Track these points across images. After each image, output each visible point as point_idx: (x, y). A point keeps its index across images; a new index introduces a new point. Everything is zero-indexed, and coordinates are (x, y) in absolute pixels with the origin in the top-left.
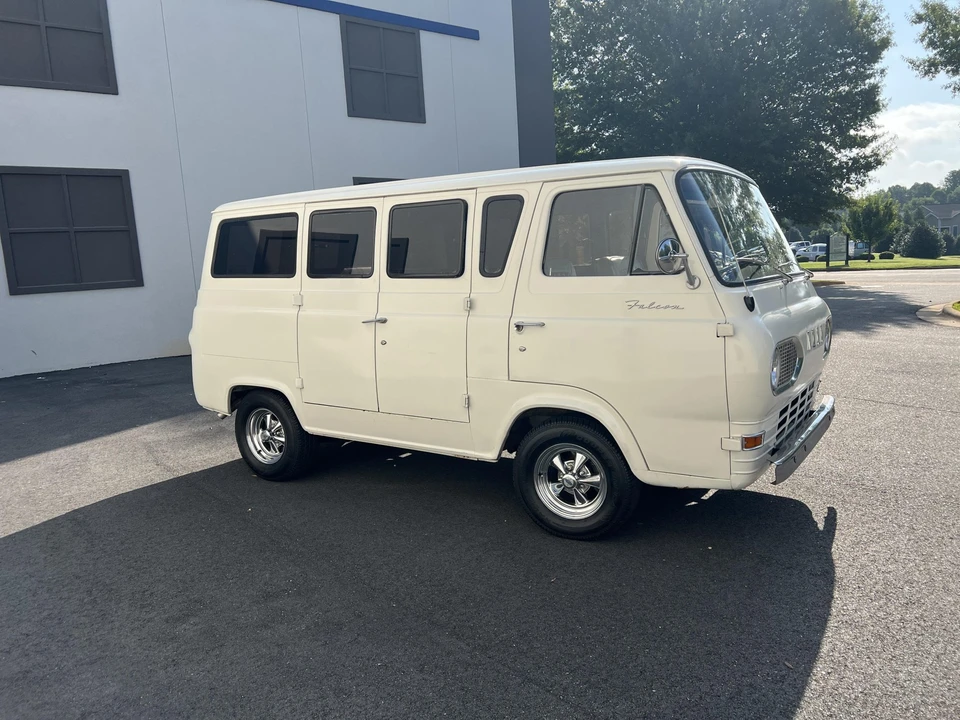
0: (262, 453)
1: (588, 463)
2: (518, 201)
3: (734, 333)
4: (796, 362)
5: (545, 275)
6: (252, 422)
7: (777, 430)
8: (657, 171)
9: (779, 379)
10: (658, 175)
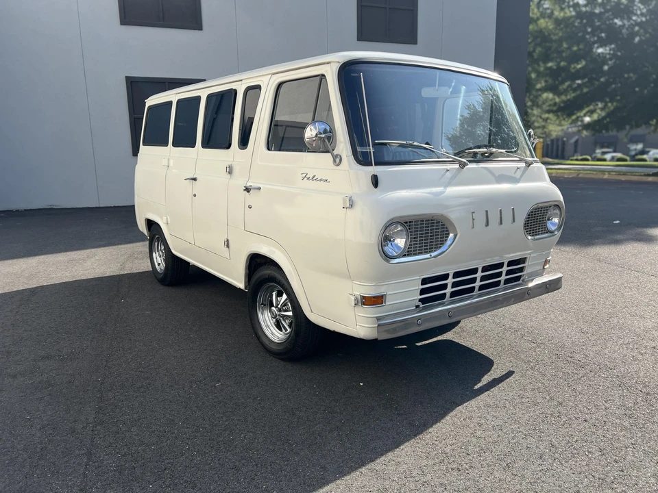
0: (161, 265)
2: (259, 89)
3: (351, 206)
4: (448, 237)
5: (269, 149)
6: (156, 244)
7: (421, 294)
8: (328, 63)
9: (407, 250)
10: (329, 66)
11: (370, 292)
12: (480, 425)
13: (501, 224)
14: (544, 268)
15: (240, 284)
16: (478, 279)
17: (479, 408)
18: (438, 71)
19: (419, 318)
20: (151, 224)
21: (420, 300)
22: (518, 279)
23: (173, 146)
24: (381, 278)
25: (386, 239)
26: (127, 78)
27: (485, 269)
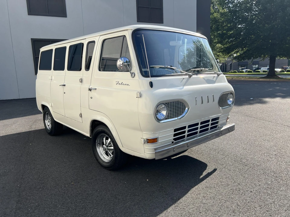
0: (49, 126)
2: (94, 43)
3: (141, 96)
4: (185, 109)
5: (100, 70)
6: (47, 116)
7: (174, 136)
8: (127, 30)
9: (167, 116)
10: (127, 31)
11: (151, 137)
12: (204, 197)
13: (208, 102)
14: (227, 121)
15: (88, 134)
16: (199, 128)
17: (203, 189)
18: (177, 34)
19: (174, 148)
20: (44, 107)
21: (174, 139)
22: (216, 127)
23: (54, 70)
24: (155, 130)
25: (157, 112)
26: (32, 39)
27: (202, 123)
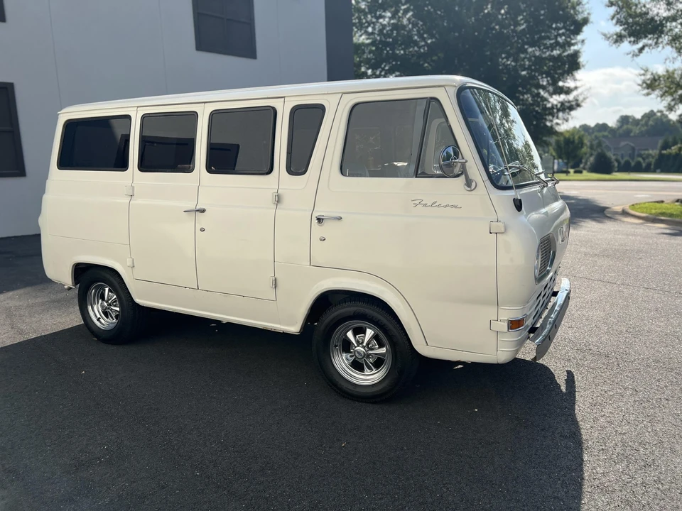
0: (101, 320)
1: (375, 337)
2: (319, 110)
3: (505, 230)
4: (551, 254)
5: (345, 175)
9: (540, 270)
20: (87, 269)
